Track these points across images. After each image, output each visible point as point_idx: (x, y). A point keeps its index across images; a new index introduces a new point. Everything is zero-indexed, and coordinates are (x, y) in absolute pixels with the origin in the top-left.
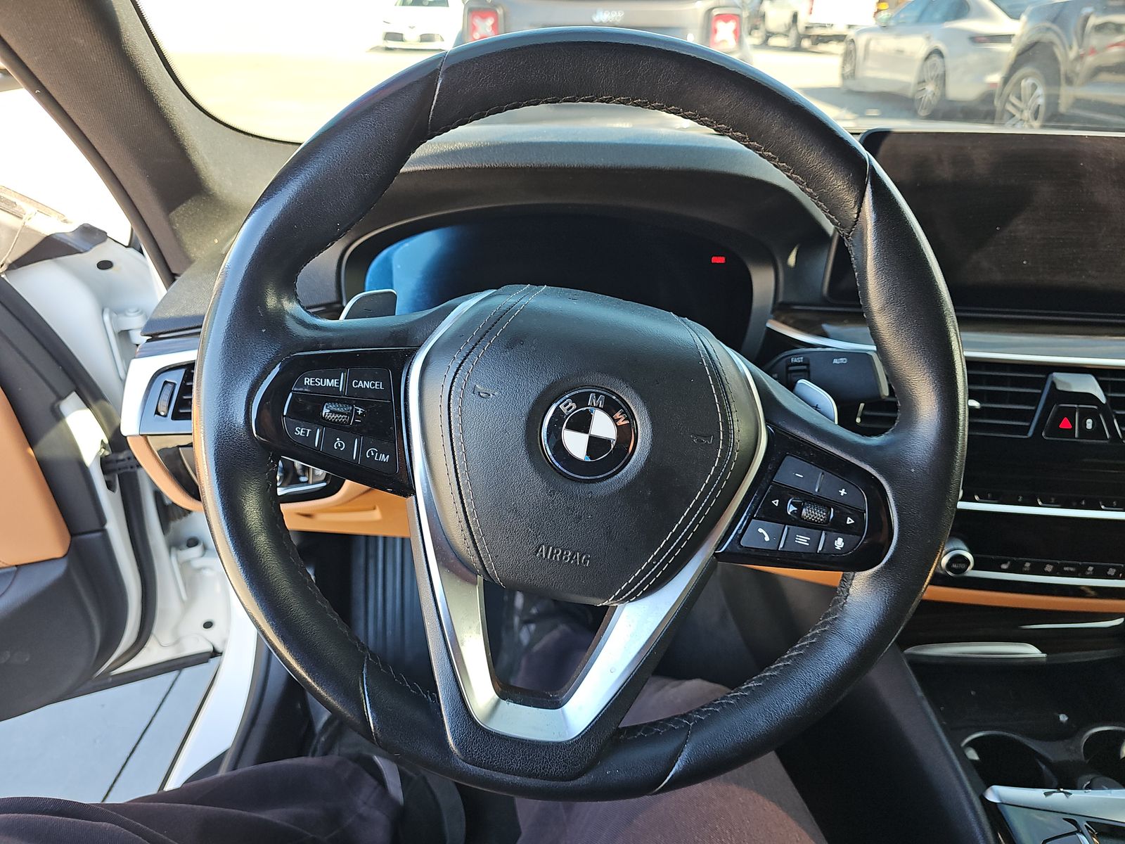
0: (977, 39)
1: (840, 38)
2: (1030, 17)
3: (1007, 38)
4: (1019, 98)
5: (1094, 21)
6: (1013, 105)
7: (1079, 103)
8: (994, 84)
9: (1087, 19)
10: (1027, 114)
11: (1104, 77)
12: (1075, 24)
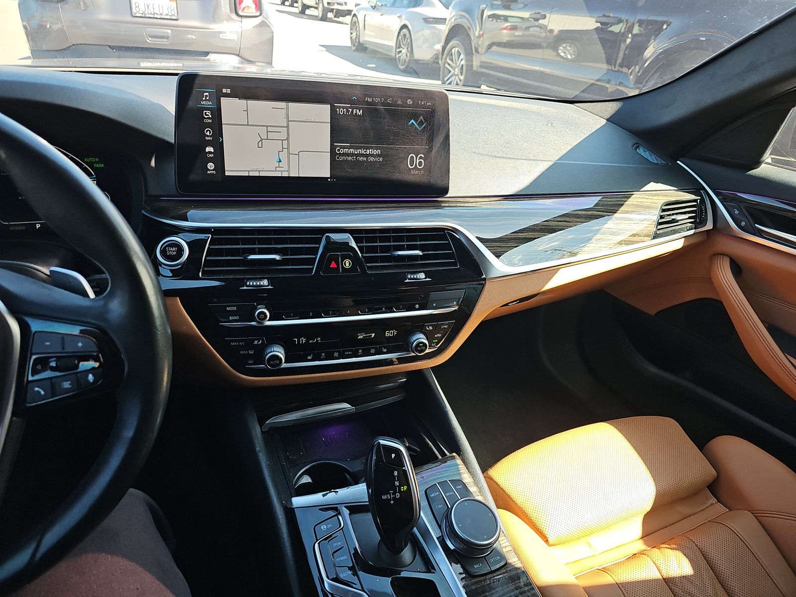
0: (427, 20)
1: (349, 12)
2: (453, 8)
3: (442, 21)
4: (452, 60)
5: (487, 13)
6: (449, 64)
7: (483, 65)
8: (438, 50)
9: (483, 11)
10: (457, 71)
11: (494, 48)
12: (477, 14)
